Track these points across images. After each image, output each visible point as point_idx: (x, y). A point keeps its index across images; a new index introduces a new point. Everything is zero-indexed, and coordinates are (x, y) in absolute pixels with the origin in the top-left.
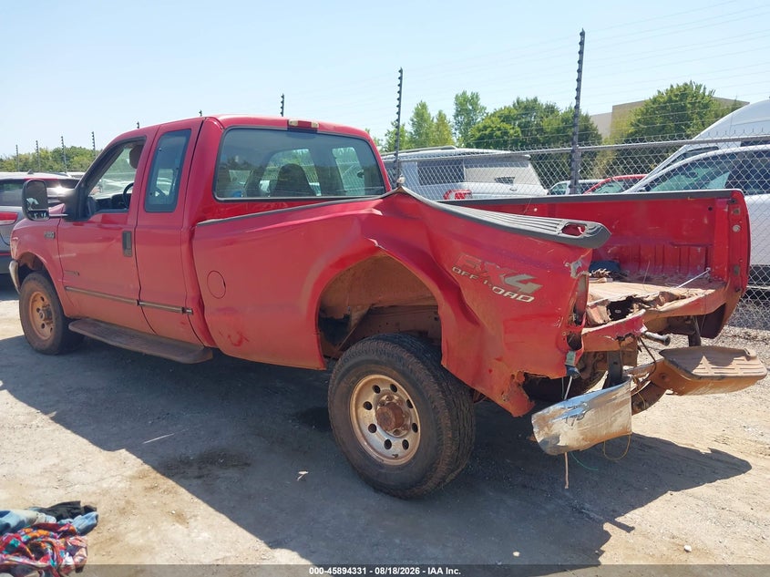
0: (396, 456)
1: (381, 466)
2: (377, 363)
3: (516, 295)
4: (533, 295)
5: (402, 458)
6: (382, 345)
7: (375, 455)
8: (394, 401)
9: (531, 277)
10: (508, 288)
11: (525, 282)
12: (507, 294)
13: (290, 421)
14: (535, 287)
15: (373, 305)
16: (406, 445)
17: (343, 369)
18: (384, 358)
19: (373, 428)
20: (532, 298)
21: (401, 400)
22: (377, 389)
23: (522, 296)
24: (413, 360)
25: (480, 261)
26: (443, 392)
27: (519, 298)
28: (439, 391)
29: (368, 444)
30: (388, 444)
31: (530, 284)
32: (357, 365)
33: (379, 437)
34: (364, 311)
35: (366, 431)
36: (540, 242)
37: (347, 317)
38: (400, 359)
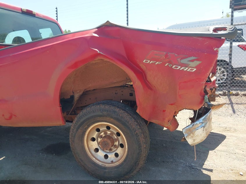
0: (112, 162)
1: (105, 168)
2: (100, 116)
3: (187, 68)
4: (195, 67)
5: (116, 162)
6: (102, 107)
7: (100, 163)
8: (108, 134)
9: (196, 58)
10: (182, 65)
11: (192, 61)
12: (182, 68)
13: (41, 154)
14: (197, 63)
15: (85, 89)
16: (117, 155)
17: (79, 123)
18: (105, 113)
19: (97, 150)
20: (195, 69)
21: (112, 133)
22: (98, 130)
23: (190, 69)
24: (122, 111)
25: (165, 53)
26: (139, 125)
27: (188, 70)
28: (137, 125)
29: (96, 158)
30: (106, 157)
31: (195, 62)
32: (88, 119)
33: (101, 154)
34: (81, 93)
35: (93, 152)
36: (200, 39)
37: (72, 97)
38: (115, 112)
